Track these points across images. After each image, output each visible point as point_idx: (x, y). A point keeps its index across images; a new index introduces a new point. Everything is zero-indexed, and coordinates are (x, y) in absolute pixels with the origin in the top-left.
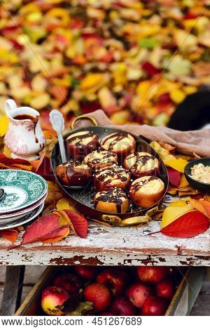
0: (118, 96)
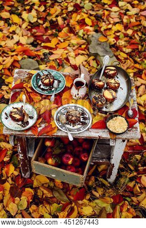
0: (64, 19)
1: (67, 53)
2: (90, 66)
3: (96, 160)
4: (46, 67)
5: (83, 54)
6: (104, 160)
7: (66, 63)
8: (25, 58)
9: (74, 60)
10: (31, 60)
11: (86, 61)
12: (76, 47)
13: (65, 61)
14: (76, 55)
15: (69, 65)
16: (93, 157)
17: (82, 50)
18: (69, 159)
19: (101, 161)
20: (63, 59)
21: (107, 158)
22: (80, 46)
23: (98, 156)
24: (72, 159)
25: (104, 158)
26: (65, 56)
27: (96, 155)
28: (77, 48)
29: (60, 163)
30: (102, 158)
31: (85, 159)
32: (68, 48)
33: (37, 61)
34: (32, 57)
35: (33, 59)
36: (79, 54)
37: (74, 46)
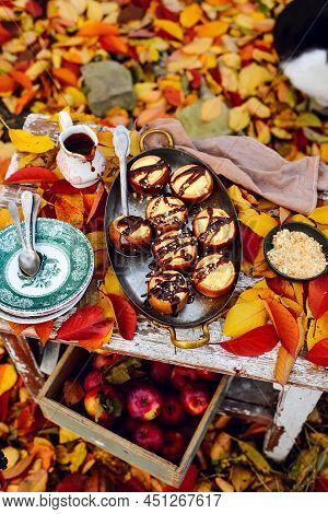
1: (219, 55)
2: (277, 98)
3: (232, 406)
4: (156, 89)
5: (264, 63)
6: (258, 410)
7: (209, 85)
8: (100, 58)
9: (234, 77)
10: (115, 65)
11: (268, 84)
12: (248, 37)
13: (209, 78)
14: (244, 63)
15: (219, 89)
16: (227, 398)
17: (263, 48)
18: (148, 407)
19: (247, 413)
20: (204, 71)
21: (267, 407)
22: (261, 37)
23: (241, 397)
24: (155, 407)
25: (258, 405)
26: (212, 63)
27: (238, 390)
28: (252, 42)
29: (118, 414)
30: (252, 406)
31: (196, 410)
32: (226, 38)
33: (132, 70)
34: (120, 57)
35: (121, 62)
36: (252, 61)
37: (242, 35)
